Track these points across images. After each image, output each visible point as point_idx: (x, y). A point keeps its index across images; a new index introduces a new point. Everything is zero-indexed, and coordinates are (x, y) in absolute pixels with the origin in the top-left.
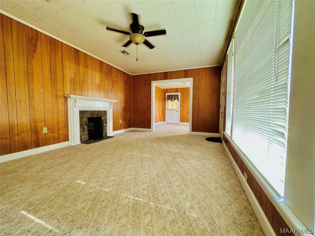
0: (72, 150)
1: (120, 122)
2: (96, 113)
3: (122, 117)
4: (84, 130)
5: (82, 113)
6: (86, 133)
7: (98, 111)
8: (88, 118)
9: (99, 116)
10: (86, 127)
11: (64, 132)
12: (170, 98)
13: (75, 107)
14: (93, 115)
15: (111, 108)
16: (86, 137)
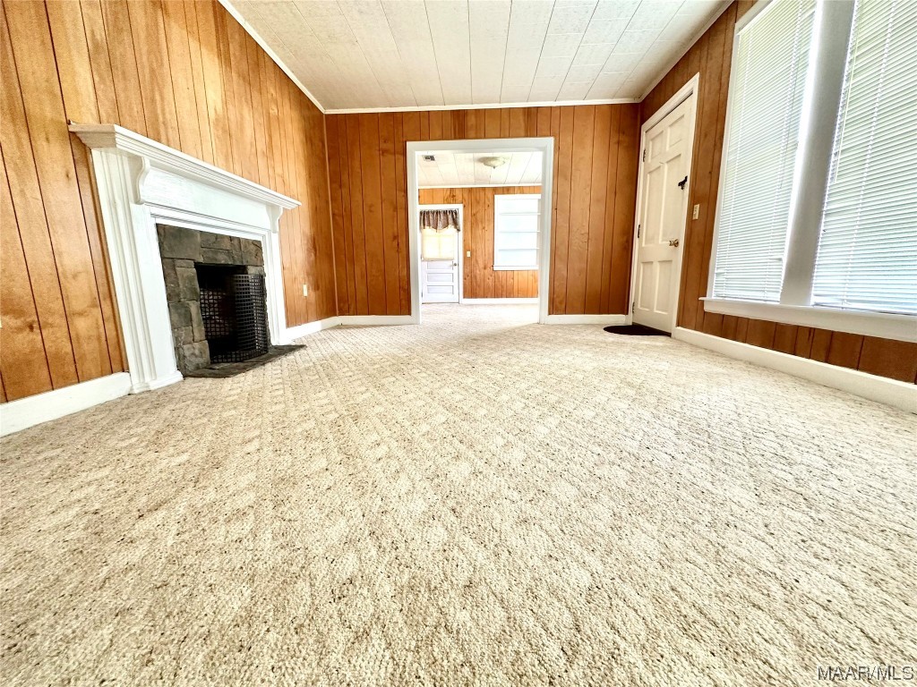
0: (171, 407)
1: (306, 294)
2: (227, 245)
3: (308, 274)
4: (189, 320)
5: (170, 237)
6: (199, 332)
7: (231, 239)
8: (198, 267)
9: (238, 263)
10: (194, 308)
11: (98, 328)
12: (431, 222)
13: (138, 202)
14: (217, 251)
15: (275, 232)
16: (199, 350)
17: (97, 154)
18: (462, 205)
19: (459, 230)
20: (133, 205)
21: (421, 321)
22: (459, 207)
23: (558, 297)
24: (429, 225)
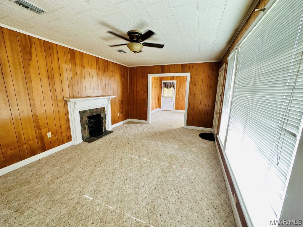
0: (75, 151)
1: (118, 115)
2: (95, 111)
3: (120, 110)
4: (85, 129)
5: (82, 113)
6: (87, 131)
7: (97, 109)
8: (88, 117)
9: (98, 114)
10: (86, 126)
11: (67, 134)
12: (166, 86)
13: (75, 109)
14: (93, 113)
15: (109, 104)
16: (87, 134)
17: (68, 103)
18: (176, 81)
19: (174, 89)
20: (74, 110)
21: (150, 122)
22: (175, 82)
23: (190, 120)
24: (165, 87)
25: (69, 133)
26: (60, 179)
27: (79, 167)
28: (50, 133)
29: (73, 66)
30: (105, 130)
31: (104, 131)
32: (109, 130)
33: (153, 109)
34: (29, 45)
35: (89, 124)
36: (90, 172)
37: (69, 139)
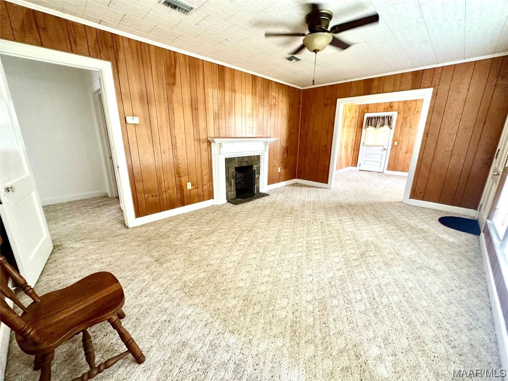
0: (217, 212)
1: (279, 171)
2: (246, 159)
3: (282, 163)
4: (231, 185)
5: (228, 161)
6: (233, 188)
7: (248, 157)
8: (236, 168)
9: (250, 165)
10: (233, 181)
11: (208, 188)
12: (373, 123)
13: (220, 154)
14: (243, 162)
15: (266, 151)
16: (233, 193)
17: (212, 144)
18: (397, 112)
19: (391, 128)
21: (332, 188)
22: (394, 114)
23: (419, 189)
24: (371, 125)
25: (211, 187)
26: (198, 240)
27: (221, 231)
28: (190, 183)
29: (221, 91)
30: (258, 191)
31: (256, 192)
32: (263, 192)
33: (340, 167)
34: (174, 64)
35: (236, 178)
36: (234, 240)
37: (211, 196)
